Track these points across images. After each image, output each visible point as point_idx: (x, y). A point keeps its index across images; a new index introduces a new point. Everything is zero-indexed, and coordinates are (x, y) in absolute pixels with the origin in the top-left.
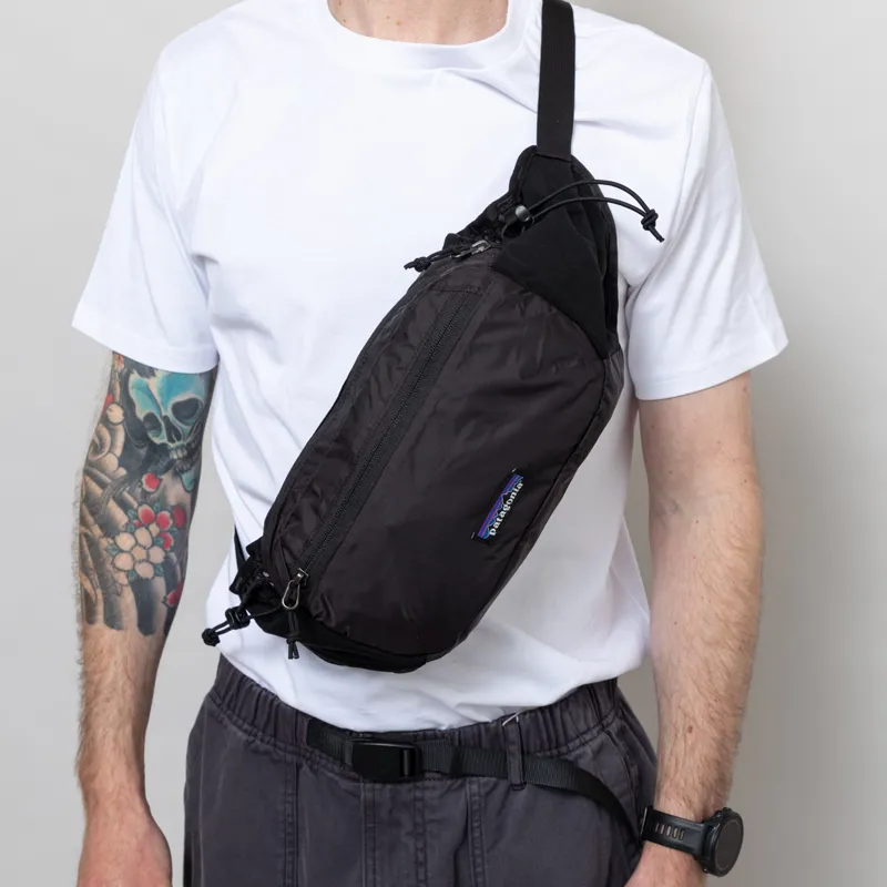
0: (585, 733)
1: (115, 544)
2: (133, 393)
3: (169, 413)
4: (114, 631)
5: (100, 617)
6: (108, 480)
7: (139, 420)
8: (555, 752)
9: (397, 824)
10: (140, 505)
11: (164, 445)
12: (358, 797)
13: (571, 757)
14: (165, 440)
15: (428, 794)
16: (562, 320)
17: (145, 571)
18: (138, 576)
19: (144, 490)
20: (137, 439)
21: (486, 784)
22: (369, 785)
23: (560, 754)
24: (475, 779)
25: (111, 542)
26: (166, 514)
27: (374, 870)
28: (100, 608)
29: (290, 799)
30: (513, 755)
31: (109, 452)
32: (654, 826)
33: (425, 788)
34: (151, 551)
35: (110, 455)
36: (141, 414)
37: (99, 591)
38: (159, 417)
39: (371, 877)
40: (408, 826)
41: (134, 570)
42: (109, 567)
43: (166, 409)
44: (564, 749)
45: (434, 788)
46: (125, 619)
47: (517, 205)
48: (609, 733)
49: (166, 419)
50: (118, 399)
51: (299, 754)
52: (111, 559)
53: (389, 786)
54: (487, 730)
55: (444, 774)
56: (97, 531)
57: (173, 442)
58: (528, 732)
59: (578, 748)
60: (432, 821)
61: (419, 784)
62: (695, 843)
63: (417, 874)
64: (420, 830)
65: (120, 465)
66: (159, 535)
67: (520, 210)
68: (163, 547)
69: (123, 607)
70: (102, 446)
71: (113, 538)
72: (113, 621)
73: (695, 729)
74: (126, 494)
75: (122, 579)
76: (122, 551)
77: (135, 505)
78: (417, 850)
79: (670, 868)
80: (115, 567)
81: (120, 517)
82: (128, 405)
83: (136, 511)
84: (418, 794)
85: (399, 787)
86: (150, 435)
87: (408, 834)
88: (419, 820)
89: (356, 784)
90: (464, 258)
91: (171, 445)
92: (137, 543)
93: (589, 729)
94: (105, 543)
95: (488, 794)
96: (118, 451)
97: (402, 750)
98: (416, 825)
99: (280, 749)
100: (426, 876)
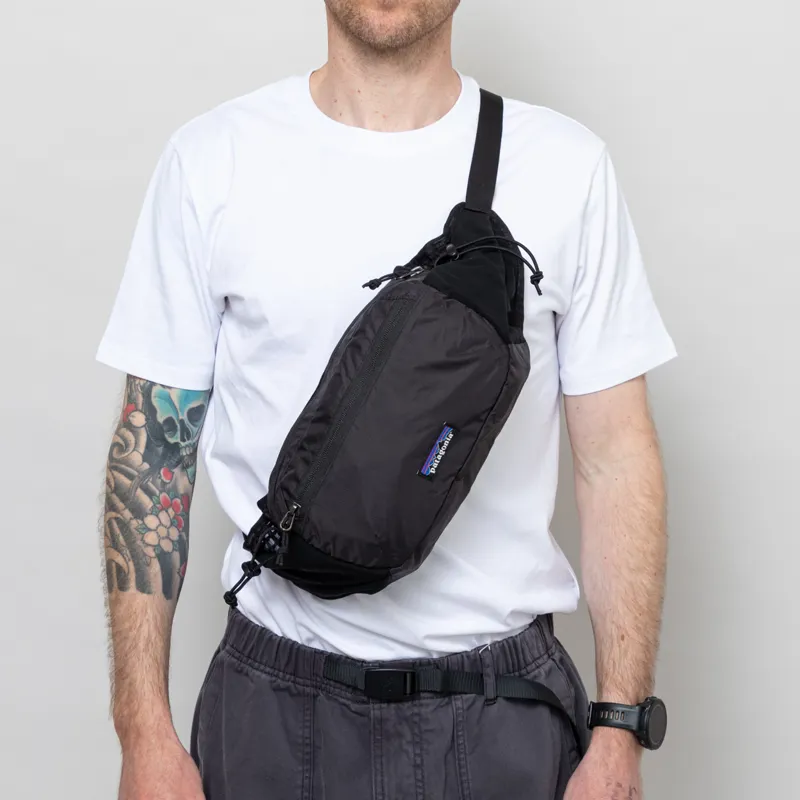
0: (538, 658)
1: (144, 523)
2: (155, 402)
3: (184, 416)
4: (145, 595)
5: (132, 584)
6: (136, 473)
7: (159, 423)
8: (517, 674)
9: (400, 735)
10: (161, 492)
11: (177, 444)
12: (368, 716)
13: (529, 677)
14: (179, 440)
15: (423, 710)
16: (475, 316)
17: (167, 546)
18: (162, 550)
19: (162, 481)
20: (157, 439)
21: (467, 700)
22: (377, 706)
23: (521, 676)
24: (459, 696)
25: (140, 522)
26: (178, 501)
27: (382, 772)
28: (132, 577)
29: (308, 724)
30: (489, 676)
31: (134, 450)
32: (599, 715)
33: (421, 705)
34: (170, 530)
35: (135, 452)
36: (161, 418)
37: (131, 564)
38: (176, 421)
39: (379, 778)
40: (409, 737)
41: (159, 545)
42: (139, 542)
43: (183, 414)
44: (523, 672)
45: (428, 705)
46: (153, 584)
47: (448, 243)
48: (553, 660)
49: (182, 422)
50: (140, 407)
51: (316, 687)
52: (140, 537)
53: (393, 705)
54: (468, 657)
55: (435, 692)
56: (127, 514)
57: (184, 440)
58: (498, 657)
59: (534, 670)
60: (427, 731)
61: (417, 702)
62: (633, 721)
63: (415, 774)
64: (417, 740)
65: (144, 461)
66: (174, 518)
67: (449, 246)
68: (178, 527)
69: (152, 576)
70: (127, 445)
71: (142, 520)
72: (143, 586)
73: (626, 637)
74: (150, 484)
75: (150, 552)
76: (150, 530)
77: (158, 492)
78: (415, 755)
79: (614, 744)
80: (144, 542)
81: (146, 502)
82: (150, 411)
83: (158, 497)
84: (416, 710)
85: (400, 705)
86: (166, 436)
87: (408, 742)
88: (416, 731)
89: (366, 706)
90: (406, 278)
91: (183, 444)
92: (161, 524)
93: (541, 656)
94: (135, 523)
95: (469, 708)
96: (142, 449)
97: (405, 674)
98: (413, 734)
99: (299, 684)
100: (423, 777)
